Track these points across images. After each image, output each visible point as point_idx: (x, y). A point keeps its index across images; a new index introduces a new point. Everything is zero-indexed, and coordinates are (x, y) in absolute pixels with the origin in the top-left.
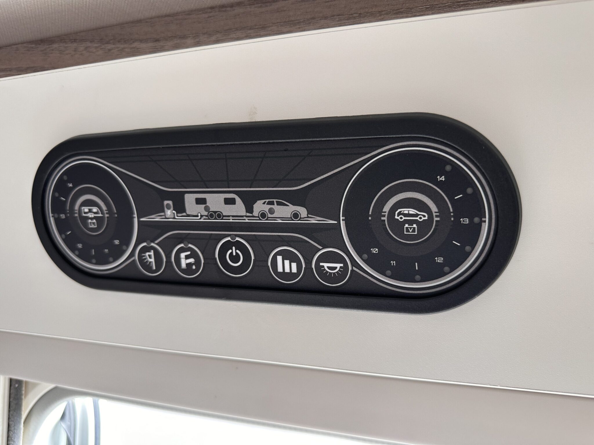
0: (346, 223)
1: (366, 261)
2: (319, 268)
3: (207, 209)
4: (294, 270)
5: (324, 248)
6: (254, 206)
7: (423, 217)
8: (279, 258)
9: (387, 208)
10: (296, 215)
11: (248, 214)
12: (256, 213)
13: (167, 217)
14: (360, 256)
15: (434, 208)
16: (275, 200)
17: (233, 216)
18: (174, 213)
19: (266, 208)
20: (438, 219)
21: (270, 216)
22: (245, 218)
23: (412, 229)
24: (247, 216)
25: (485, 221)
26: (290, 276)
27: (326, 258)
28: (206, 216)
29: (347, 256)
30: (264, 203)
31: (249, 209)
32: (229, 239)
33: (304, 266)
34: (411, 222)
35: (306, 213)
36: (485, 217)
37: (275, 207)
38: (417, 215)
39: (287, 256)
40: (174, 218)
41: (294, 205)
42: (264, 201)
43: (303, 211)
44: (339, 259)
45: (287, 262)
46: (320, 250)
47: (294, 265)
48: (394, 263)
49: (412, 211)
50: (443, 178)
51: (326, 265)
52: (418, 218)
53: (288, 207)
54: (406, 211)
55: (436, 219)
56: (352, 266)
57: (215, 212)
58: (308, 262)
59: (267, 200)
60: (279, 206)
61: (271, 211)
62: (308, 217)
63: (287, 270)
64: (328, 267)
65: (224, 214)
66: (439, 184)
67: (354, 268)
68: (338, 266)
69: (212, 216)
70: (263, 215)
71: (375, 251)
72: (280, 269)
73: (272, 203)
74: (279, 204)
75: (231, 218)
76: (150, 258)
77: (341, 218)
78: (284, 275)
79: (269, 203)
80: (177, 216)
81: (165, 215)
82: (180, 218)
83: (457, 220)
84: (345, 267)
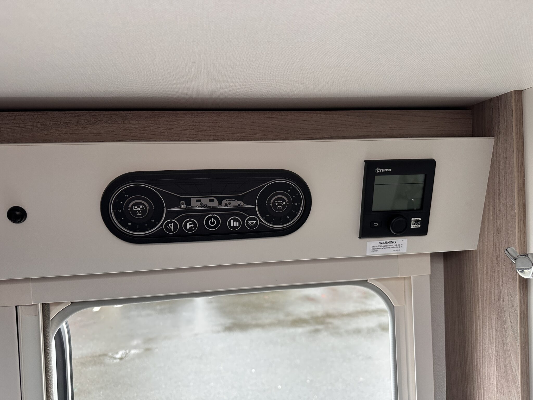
0: (258, 207)
1: (264, 220)
2: (247, 224)
3: (201, 204)
4: (238, 225)
5: (249, 216)
6: (222, 202)
7: (283, 203)
8: (232, 221)
9: (272, 201)
10: (239, 205)
11: (219, 205)
12: (223, 205)
13: (181, 208)
14: (262, 218)
15: (287, 200)
16: (231, 199)
17: (213, 206)
18: (185, 206)
19: (227, 202)
20: (288, 204)
21: (229, 205)
22: (218, 207)
23: (280, 208)
24: (219, 206)
25: (302, 204)
26: (236, 227)
27: (249, 220)
28: (200, 207)
29: (257, 217)
30: (226, 201)
31: (220, 203)
32: (211, 215)
33: (241, 223)
34: (280, 205)
35: (243, 203)
36: (302, 202)
38: (281, 203)
39: (234, 220)
40: (185, 208)
41: (238, 201)
42: (226, 200)
43: (242, 203)
44: (254, 219)
45: (235, 223)
46: (248, 217)
47: (238, 223)
48: (274, 219)
49: (280, 202)
50: (290, 191)
52: (282, 204)
53: (236, 202)
54: (278, 202)
55: (287, 204)
56: (260, 221)
57: (205, 205)
58: (243, 222)
59: (228, 200)
60: (232, 202)
62: (244, 205)
64: (251, 223)
65: (209, 206)
66: (288, 193)
67: (260, 222)
68: (254, 222)
69: (203, 207)
70: (226, 205)
71: (268, 216)
72: (232, 225)
73: (230, 201)
74: (232, 201)
75: (212, 207)
76: (172, 226)
77: (256, 205)
78: (233, 227)
79: (229, 201)
80: (186, 207)
81: (180, 207)
82: (188, 208)
83: (294, 204)
84: (257, 223)
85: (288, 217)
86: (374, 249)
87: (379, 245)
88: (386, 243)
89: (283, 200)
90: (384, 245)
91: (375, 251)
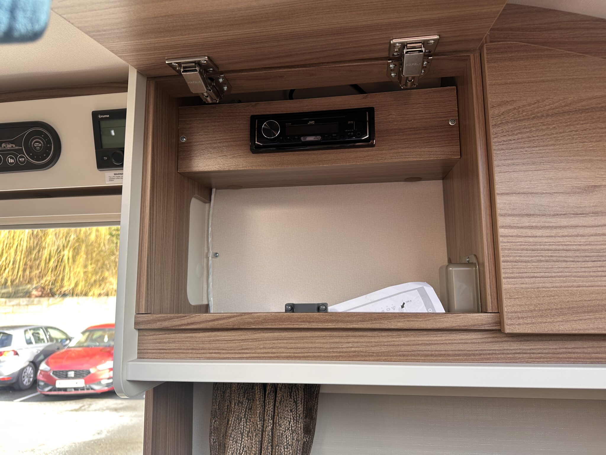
0: (24, 148)
1: (30, 158)
2: (19, 160)
4: (13, 162)
5: (20, 155)
6: (2, 145)
7: (40, 145)
8: (9, 159)
9: (33, 143)
10: (12, 147)
12: (2, 147)
14: (28, 156)
15: (42, 143)
19: (5, 145)
25: (52, 145)
26: (12, 163)
27: (20, 157)
29: (25, 156)
34: (38, 147)
37: (7, 145)
39: (11, 158)
41: (12, 144)
42: (4, 143)
43: (14, 146)
44: (23, 157)
45: (11, 160)
47: (13, 160)
48: (35, 157)
49: (38, 144)
51: (21, 159)
53: (10, 145)
54: (37, 144)
55: (43, 145)
58: (16, 159)
61: (6, 146)
62: (16, 147)
63: (11, 162)
66: (43, 137)
67: (27, 159)
68: (23, 159)
70: (4, 147)
71: (31, 154)
72: (10, 162)
73: (6, 144)
74: (8, 144)
77: (23, 146)
78: (11, 163)
83: (47, 145)
84: (25, 159)
85: (45, 155)
86: (111, 179)
87: (114, 176)
88: (119, 174)
89: (40, 143)
90: (117, 176)
91: (112, 180)
